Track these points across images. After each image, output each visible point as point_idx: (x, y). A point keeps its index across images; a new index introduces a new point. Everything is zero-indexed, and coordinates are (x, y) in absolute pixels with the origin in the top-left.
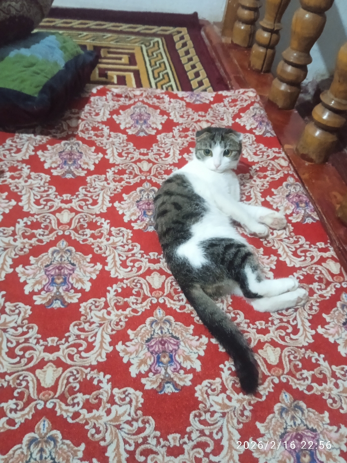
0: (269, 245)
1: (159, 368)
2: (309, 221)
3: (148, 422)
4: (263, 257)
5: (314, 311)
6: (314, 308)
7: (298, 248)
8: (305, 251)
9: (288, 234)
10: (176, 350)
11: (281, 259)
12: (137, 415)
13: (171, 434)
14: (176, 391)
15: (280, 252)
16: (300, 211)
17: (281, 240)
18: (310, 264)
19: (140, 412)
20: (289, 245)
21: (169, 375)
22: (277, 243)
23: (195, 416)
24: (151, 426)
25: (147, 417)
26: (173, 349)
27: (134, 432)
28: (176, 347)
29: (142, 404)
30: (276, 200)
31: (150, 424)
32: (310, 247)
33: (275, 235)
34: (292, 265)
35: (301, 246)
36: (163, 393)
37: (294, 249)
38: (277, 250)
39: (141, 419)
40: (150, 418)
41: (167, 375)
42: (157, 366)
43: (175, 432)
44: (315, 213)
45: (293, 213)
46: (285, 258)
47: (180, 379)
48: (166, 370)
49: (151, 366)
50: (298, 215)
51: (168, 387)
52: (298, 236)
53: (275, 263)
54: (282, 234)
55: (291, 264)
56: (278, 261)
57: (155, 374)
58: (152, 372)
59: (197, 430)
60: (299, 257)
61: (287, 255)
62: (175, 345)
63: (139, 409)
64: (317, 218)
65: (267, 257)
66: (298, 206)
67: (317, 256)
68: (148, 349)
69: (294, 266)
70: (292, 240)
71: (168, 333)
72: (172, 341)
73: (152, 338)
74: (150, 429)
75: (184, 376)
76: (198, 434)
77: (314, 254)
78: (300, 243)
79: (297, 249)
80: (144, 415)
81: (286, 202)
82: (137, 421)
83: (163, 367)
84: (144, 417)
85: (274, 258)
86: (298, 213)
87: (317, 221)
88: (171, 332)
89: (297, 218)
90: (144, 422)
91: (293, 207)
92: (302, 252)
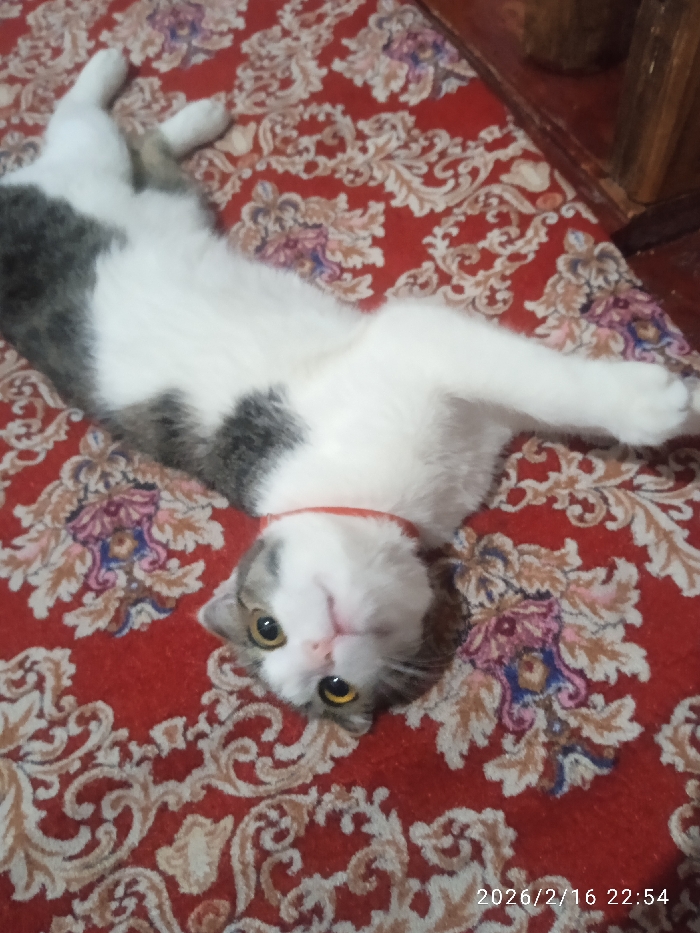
0: (359, 181)
1: (109, 576)
2: (450, 86)
3: (95, 717)
4: (347, 215)
5: (500, 305)
6: (499, 296)
7: (437, 162)
8: (454, 165)
9: (403, 135)
10: (150, 517)
11: (395, 203)
12: (60, 709)
13: (159, 722)
14: (162, 616)
15: (391, 186)
16: (423, 72)
17: (390, 157)
18: (470, 191)
19: (68, 701)
20: (409, 163)
21: (141, 583)
22: (380, 168)
23: (223, 660)
24: (105, 722)
25: (91, 705)
26: (144, 515)
27: (59, 753)
28: (149, 510)
29: (72, 678)
30: (360, 64)
31: (99, 720)
32: (464, 148)
33: (372, 150)
34: (426, 211)
35: (443, 154)
36: (126, 631)
37: (425, 169)
38: (382, 186)
39: (76, 713)
40: (100, 704)
41: (134, 585)
42: (103, 571)
43: (171, 716)
44: (464, 62)
45: (408, 82)
46: (407, 197)
47: (170, 584)
48: (129, 573)
49: (87, 576)
50: (421, 83)
51: (139, 612)
52: (430, 133)
53: (382, 219)
54: (389, 141)
55: (422, 207)
56: (390, 212)
57: (99, 593)
58: (91, 590)
59: (231, 693)
60: (441, 183)
61: (411, 190)
62: (145, 504)
63: (67, 691)
64: (471, 73)
65: (359, 212)
66: (415, 60)
67: (486, 165)
68: (75, 539)
69: (432, 211)
70: (416, 148)
71: (124, 483)
72: (138, 498)
73: (81, 508)
74: (101, 732)
75: (180, 572)
76: (234, 701)
77: (477, 162)
78: (439, 147)
79: (431, 166)
80: (81, 702)
81: (384, 63)
82: (63, 723)
83: (120, 568)
84: (83, 708)
85: (377, 207)
86: (419, 79)
87: (472, 80)
88: (131, 476)
89: (421, 91)
90: (83, 720)
91: (403, 70)
92: (446, 168)
